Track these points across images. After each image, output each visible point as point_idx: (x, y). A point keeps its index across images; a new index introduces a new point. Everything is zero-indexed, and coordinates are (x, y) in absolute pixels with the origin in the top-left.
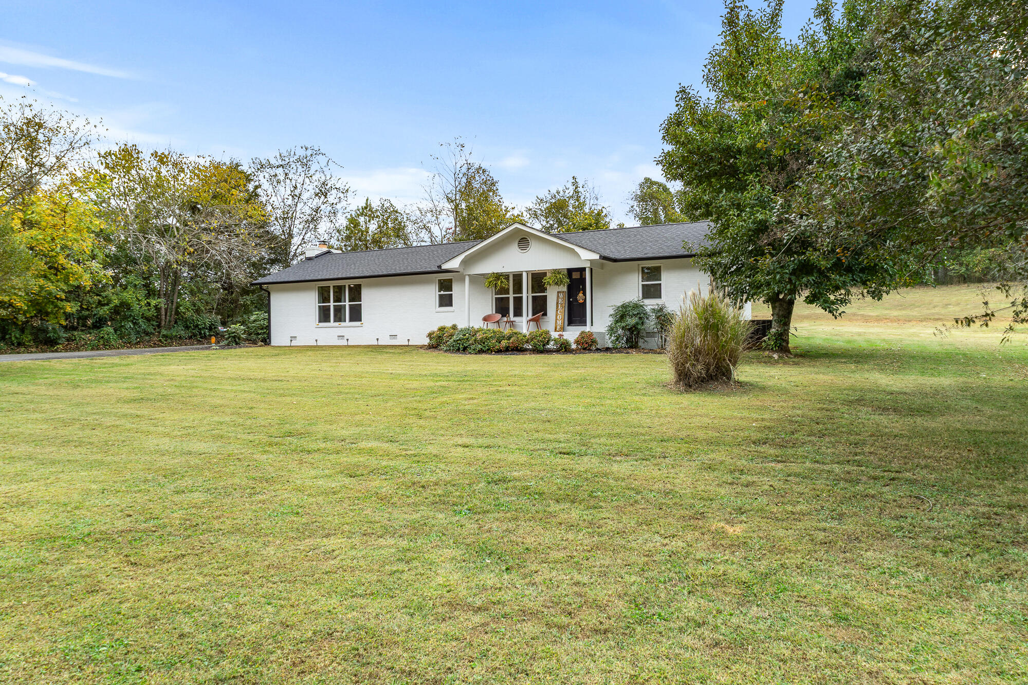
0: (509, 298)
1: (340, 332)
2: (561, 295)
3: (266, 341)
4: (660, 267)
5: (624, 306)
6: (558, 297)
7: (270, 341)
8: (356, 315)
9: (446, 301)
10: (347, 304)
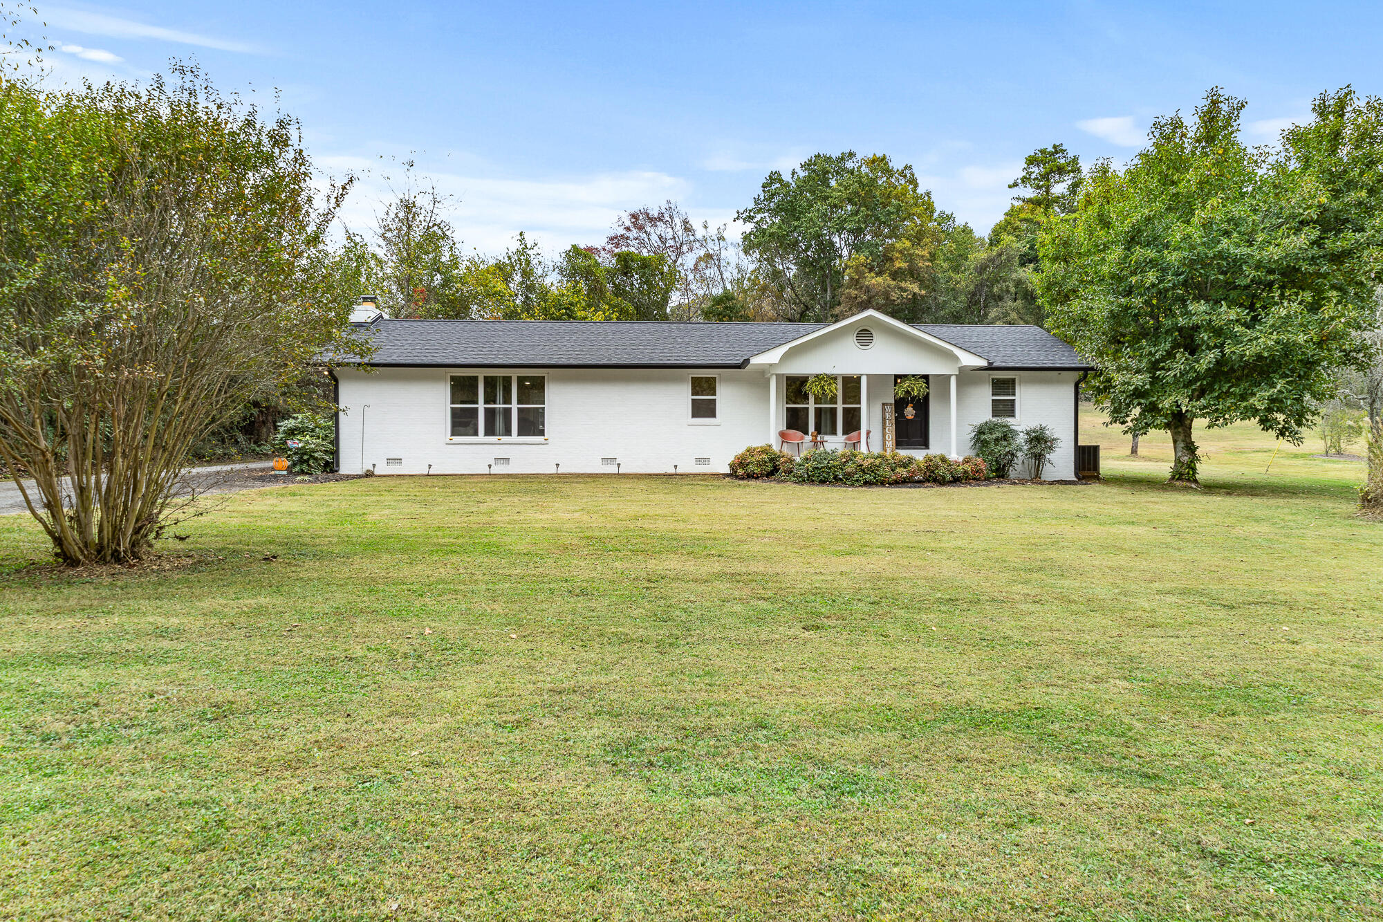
0: (807, 408)
1: (501, 452)
2: (888, 409)
3: (330, 467)
4: (1013, 380)
5: (981, 426)
6: (884, 411)
7: (338, 466)
8: (532, 425)
9: (704, 409)
10: (514, 406)
